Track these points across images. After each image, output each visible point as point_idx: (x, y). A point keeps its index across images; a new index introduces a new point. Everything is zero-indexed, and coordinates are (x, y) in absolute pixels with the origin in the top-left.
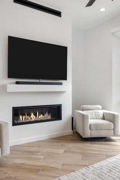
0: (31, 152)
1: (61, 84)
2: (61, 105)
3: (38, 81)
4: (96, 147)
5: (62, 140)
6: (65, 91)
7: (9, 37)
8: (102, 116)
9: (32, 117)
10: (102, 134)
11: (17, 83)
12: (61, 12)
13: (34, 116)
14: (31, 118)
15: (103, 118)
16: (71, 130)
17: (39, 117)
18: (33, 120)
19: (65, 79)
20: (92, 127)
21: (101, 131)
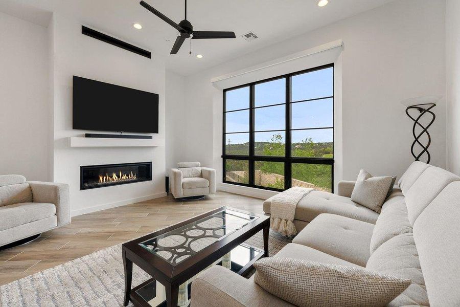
0: (104, 219)
1: (151, 137)
2: (151, 162)
3: (119, 134)
4: (187, 207)
5: (152, 203)
6: (157, 147)
7: (74, 76)
8: (199, 174)
9: (114, 178)
10: (197, 193)
11: (87, 136)
12: (151, 53)
13: (116, 177)
14: (113, 180)
15: (201, 176)
16: (164, 192)
17: (123, 178)
18: (115, 181)
19: (156, 131)
20: (185, 185)
21: (195, 189)
